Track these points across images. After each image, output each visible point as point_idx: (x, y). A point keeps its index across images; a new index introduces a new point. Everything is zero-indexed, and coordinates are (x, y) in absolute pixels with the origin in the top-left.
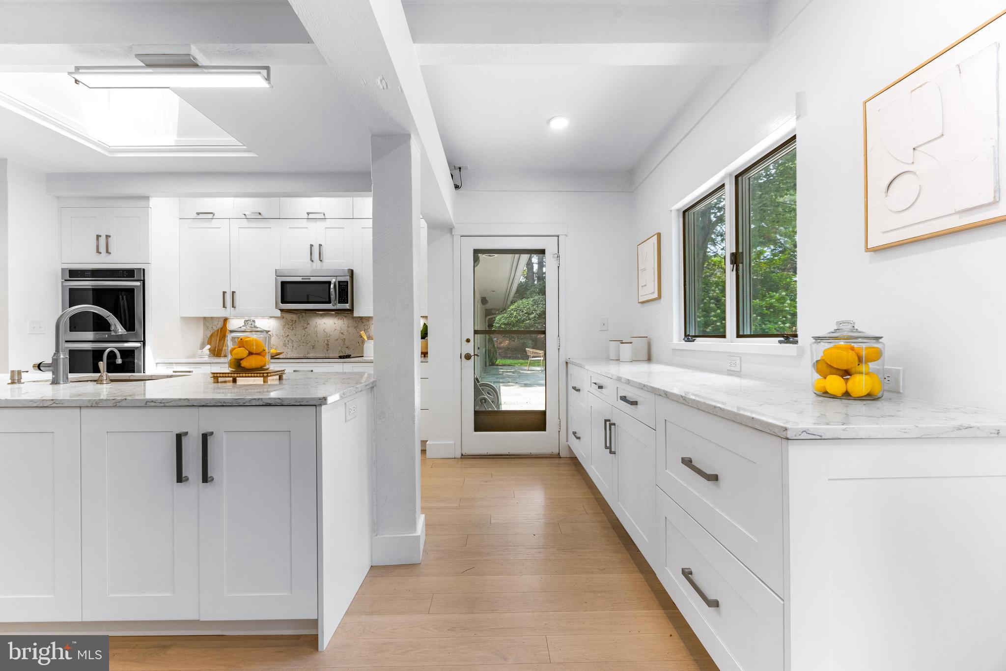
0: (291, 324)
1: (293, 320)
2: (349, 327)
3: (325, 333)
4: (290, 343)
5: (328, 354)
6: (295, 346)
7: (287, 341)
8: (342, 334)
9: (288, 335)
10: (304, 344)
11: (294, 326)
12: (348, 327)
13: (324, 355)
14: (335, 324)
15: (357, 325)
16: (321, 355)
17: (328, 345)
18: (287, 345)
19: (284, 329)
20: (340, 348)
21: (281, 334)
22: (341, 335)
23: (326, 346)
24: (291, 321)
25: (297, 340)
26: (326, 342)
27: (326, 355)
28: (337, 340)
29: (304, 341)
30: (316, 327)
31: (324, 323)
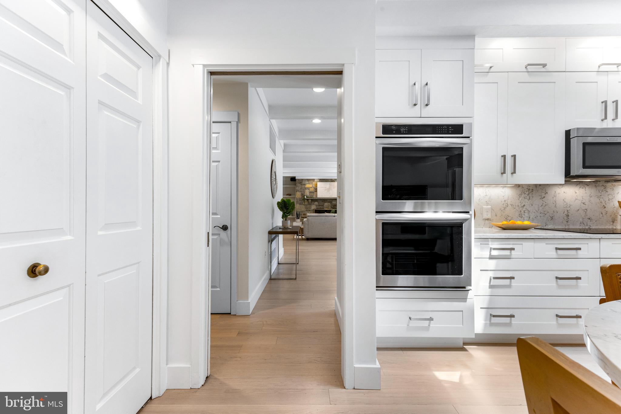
0: (528, 193)
1: (529, 189)
4: (526, 214)
5: (569, 225)
6: (531, 217)
7: (523, 212)
8: (584, 204)
9: (524, 205)
10: (542, 215)
11: (530, 195)
12: (591, 197)
13: (564, 227)
16: (560, 227)
17: (568, 216)
18: (523, 216)
19: (520, 199)
20: (581, 220)
21: (517, 205)
22: (582, 204)
23: (566, 218)
24: (527, 190)
25: (534, 211)
26: (566, 213)
27: (566, 227)
28: (578, 210)
29: (542, 212)
30: (555, 196)
31: (564, 192)
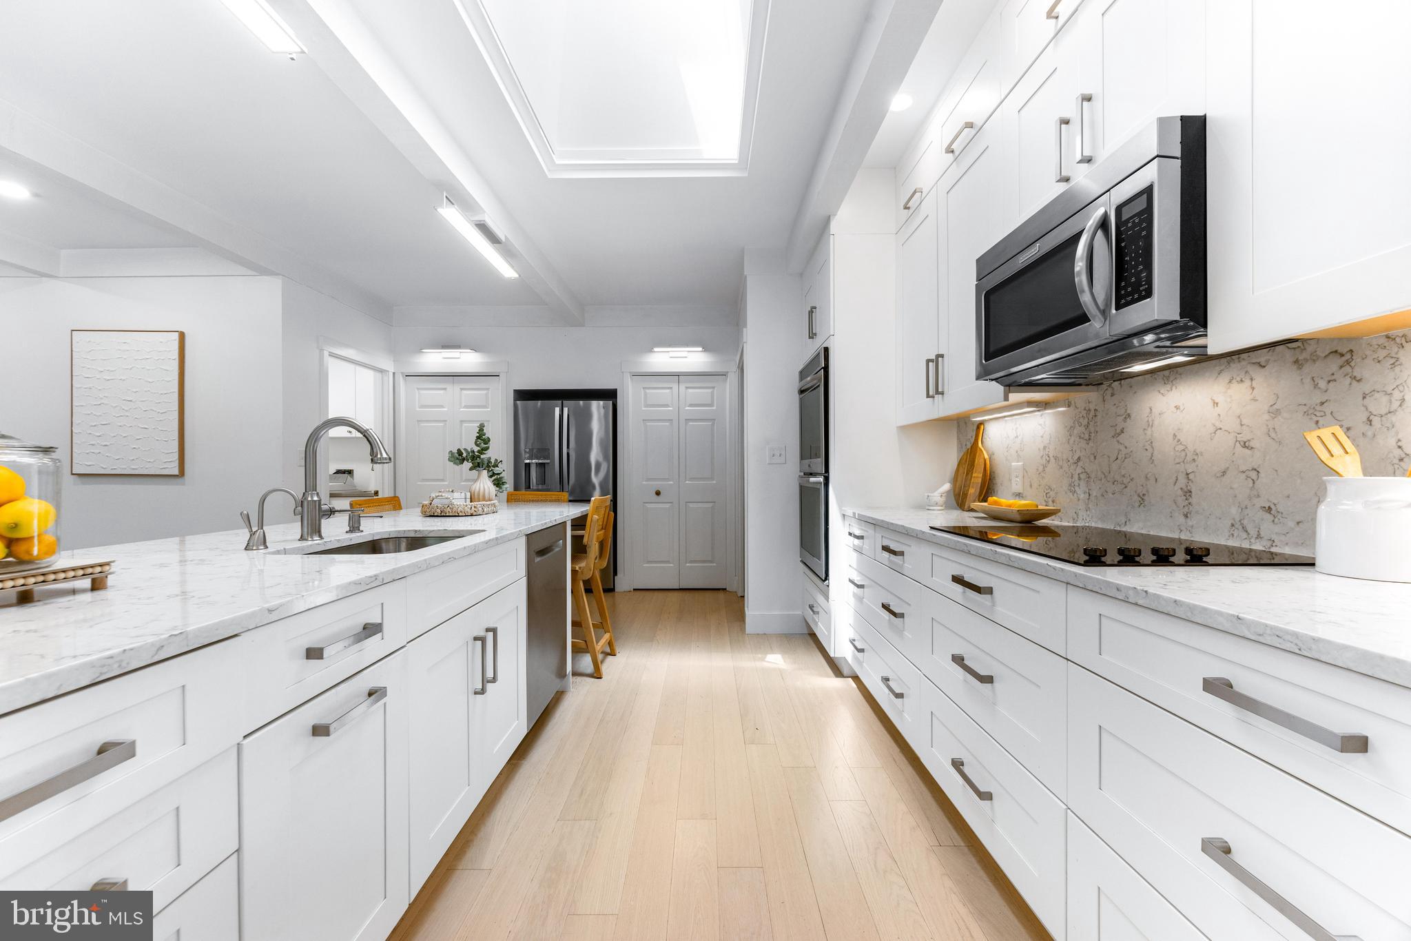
0: (1086, 421)
1: (1090, 410)
2: (1277, 413)
3: (1182, 447)
4: (1084, 485)
5: (1190, 530)
6: (1094, 493)
7: (1076, 477)
8: (1245, 445)
9: (1079, 459)
10: (1117, 488)
11: (1091, 427)
12: (1275, 413)
14: (1216, 404)
15: (1317, 398)
17: (1188, 493)
18: (1077, 489)
19: (1071, 442)
20: (1234, 511)
21: (1065, 457)
22: (1239, 449)
23: (1181, 501)
24: (1085, 413)
25: (1100, 475)
26: (1182, 481)
28: (1224, 473)
29: (1117, 477)
30: (1150, 425)
31: (1177, 408)
